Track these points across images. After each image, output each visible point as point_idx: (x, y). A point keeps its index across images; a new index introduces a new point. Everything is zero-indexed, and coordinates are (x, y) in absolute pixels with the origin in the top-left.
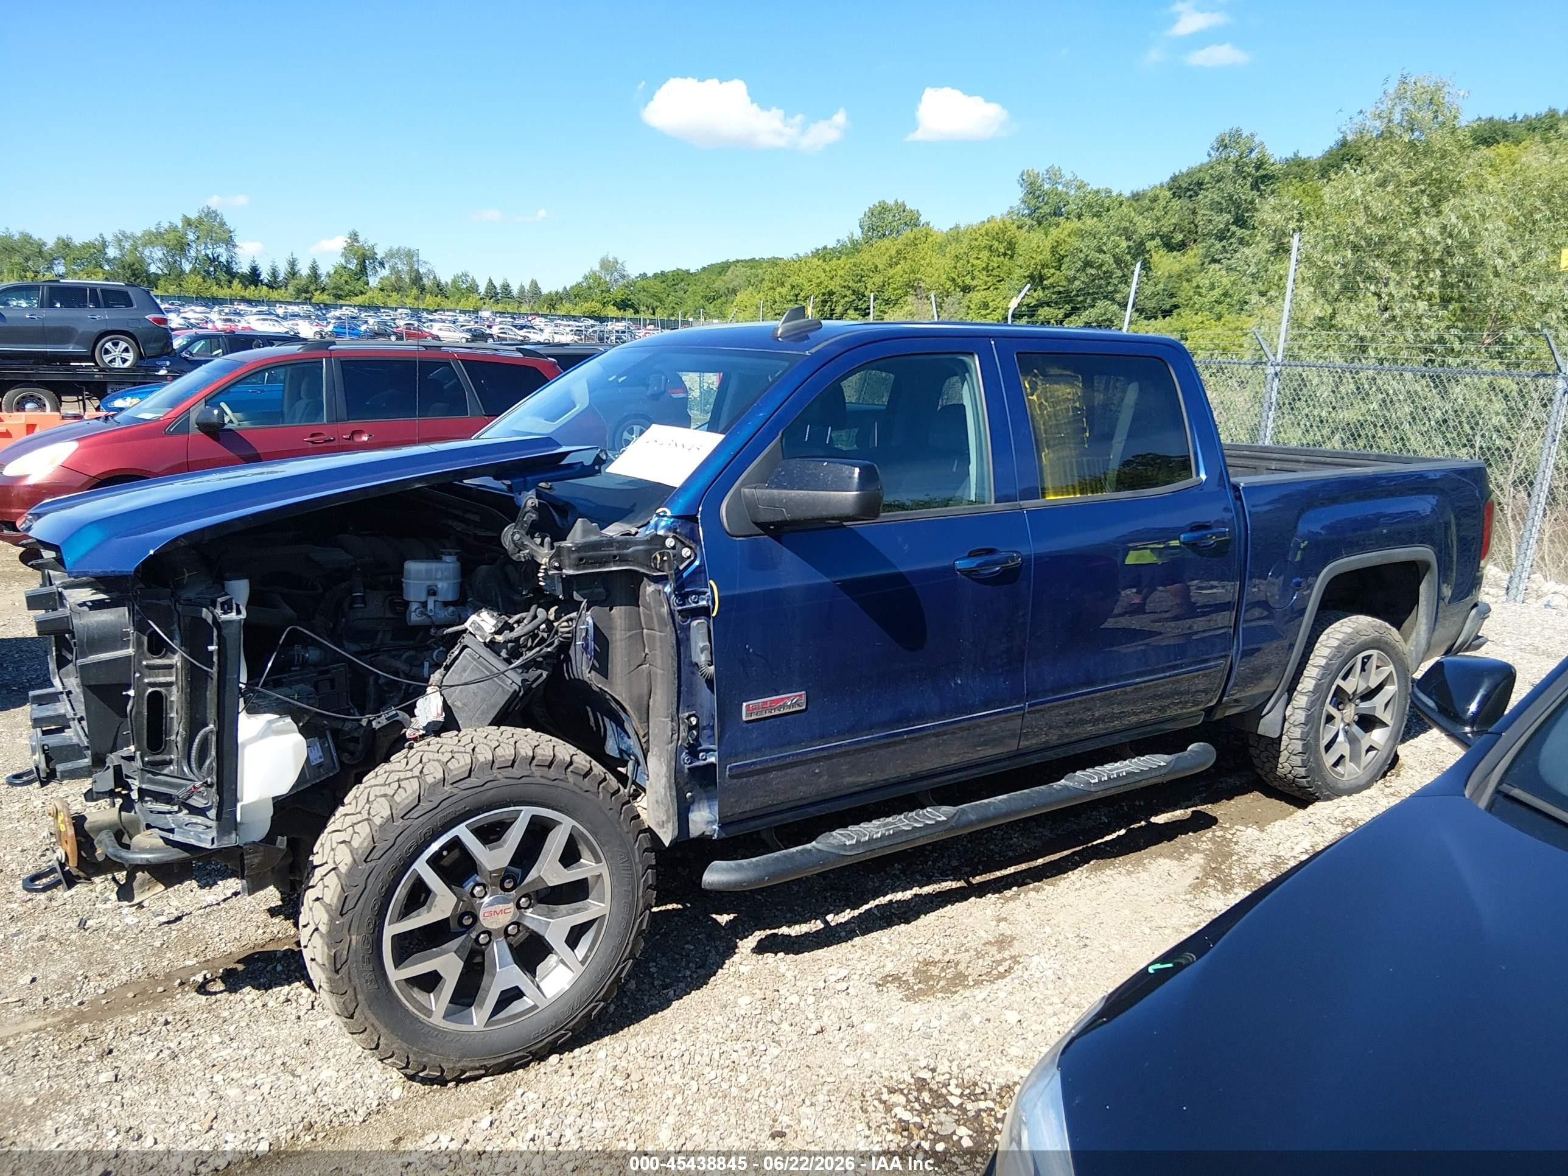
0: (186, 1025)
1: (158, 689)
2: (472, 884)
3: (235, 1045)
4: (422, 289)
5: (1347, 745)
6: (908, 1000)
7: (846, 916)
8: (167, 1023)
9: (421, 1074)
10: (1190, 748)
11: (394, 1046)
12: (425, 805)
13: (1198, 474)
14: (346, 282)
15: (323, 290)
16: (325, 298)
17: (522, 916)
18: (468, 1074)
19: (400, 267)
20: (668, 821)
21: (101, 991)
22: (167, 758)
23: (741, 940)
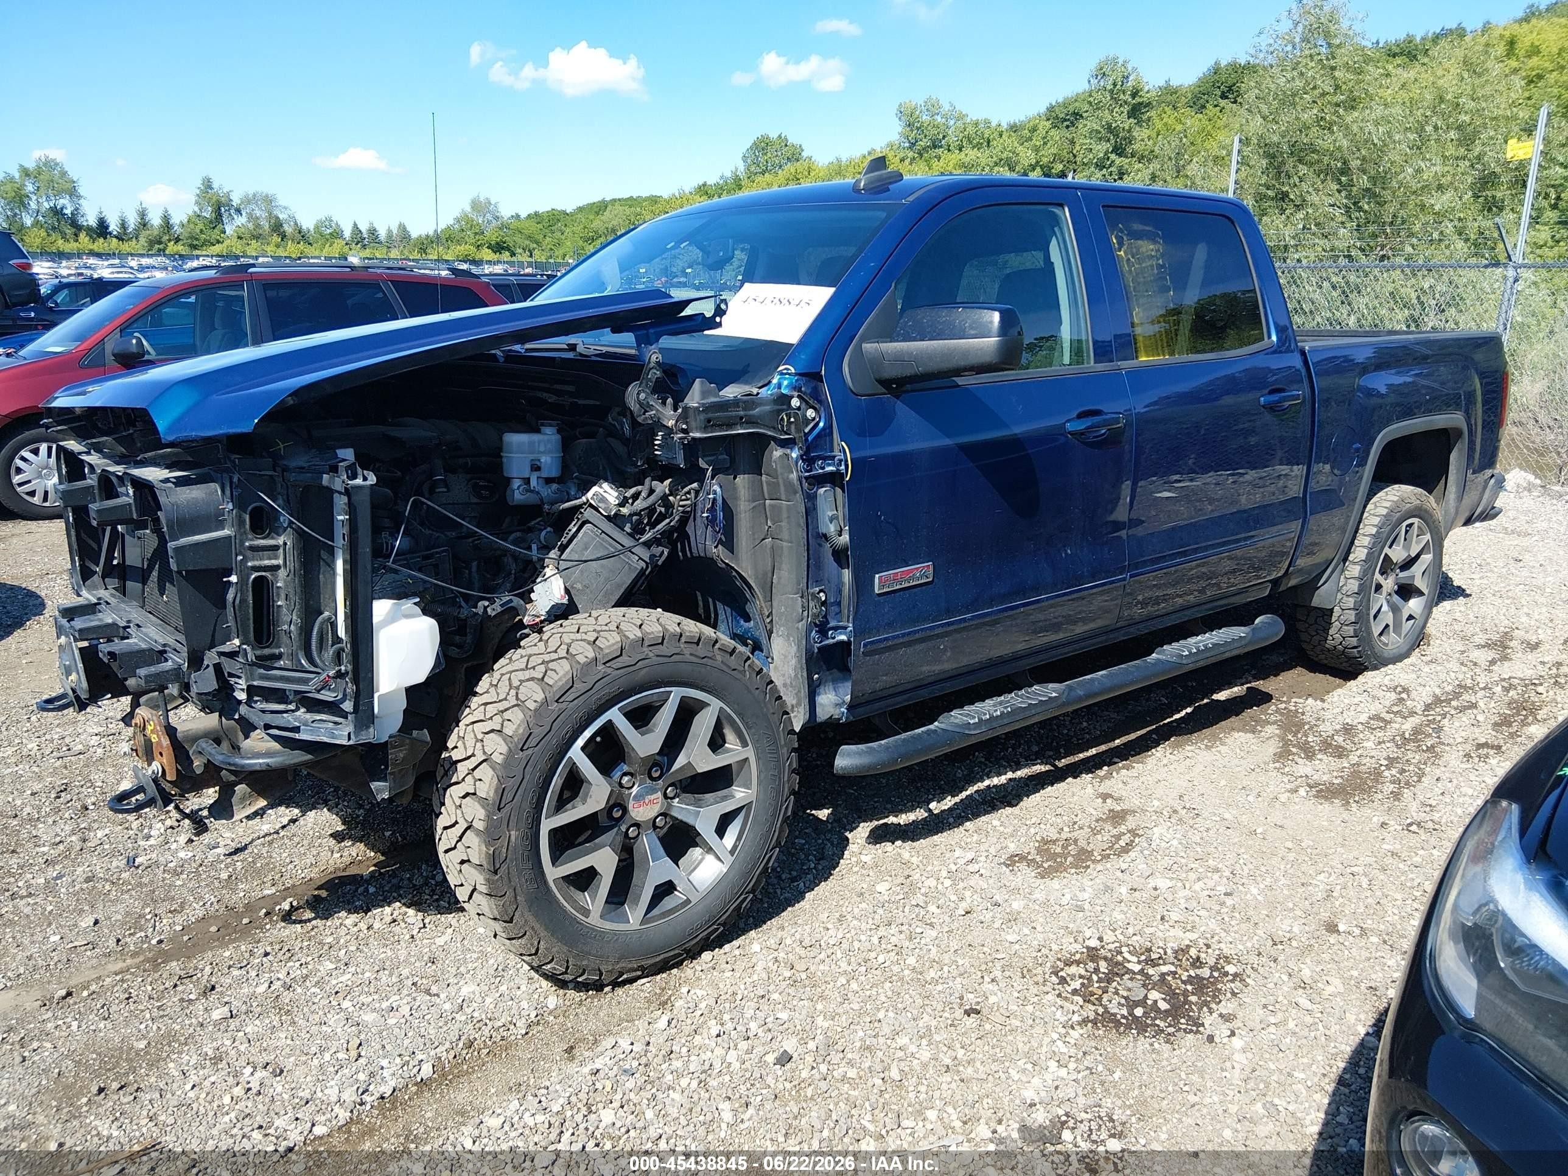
0: (288, 955)
1: (264, 574)
2: (619, 773)
3: (352, 969)
4: (283, 236)
5: (1391, 614)
6: (1043, 877)
7: (948, 802)
8: (266, 954)
9: (579, 979)
10: (1257, 621)
11: (554, 950)
12: (580, 687)
13: (1269, 337)
14: (201, 231)
15: (177, 240)
16: (180, 248)
17: (670, 806)
18: (625, 976)
19: (258, 213)
20: (799, 704)
21: (179, 928)
22: (277, 651)
23: (851, 831)
